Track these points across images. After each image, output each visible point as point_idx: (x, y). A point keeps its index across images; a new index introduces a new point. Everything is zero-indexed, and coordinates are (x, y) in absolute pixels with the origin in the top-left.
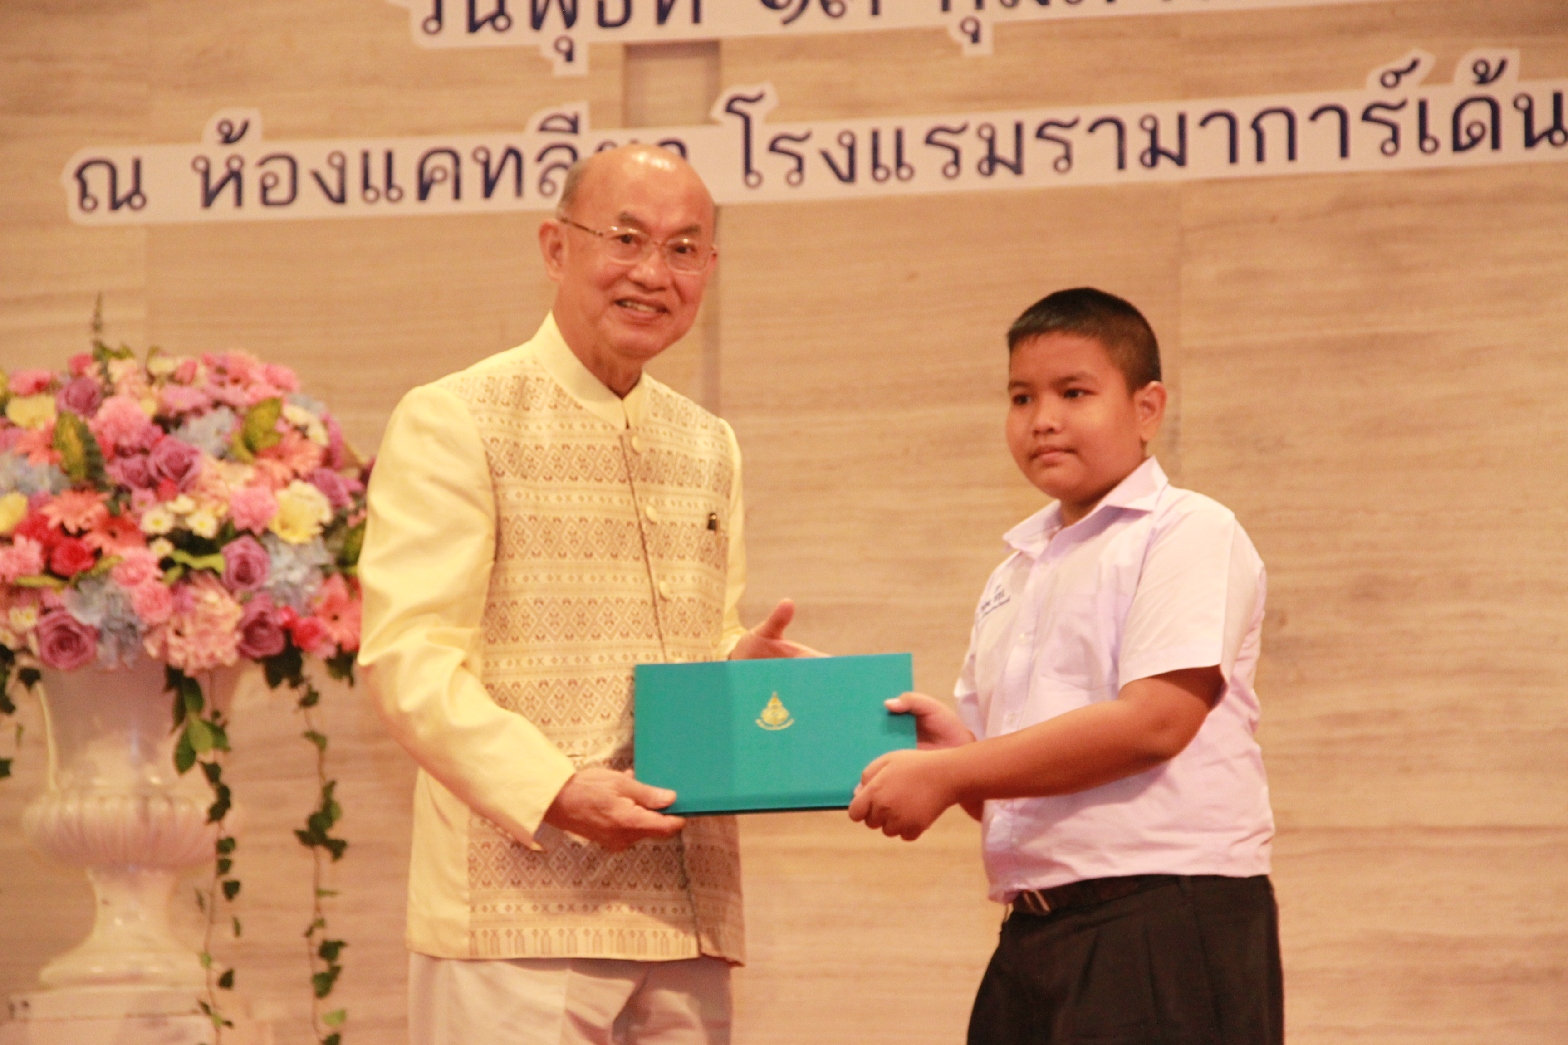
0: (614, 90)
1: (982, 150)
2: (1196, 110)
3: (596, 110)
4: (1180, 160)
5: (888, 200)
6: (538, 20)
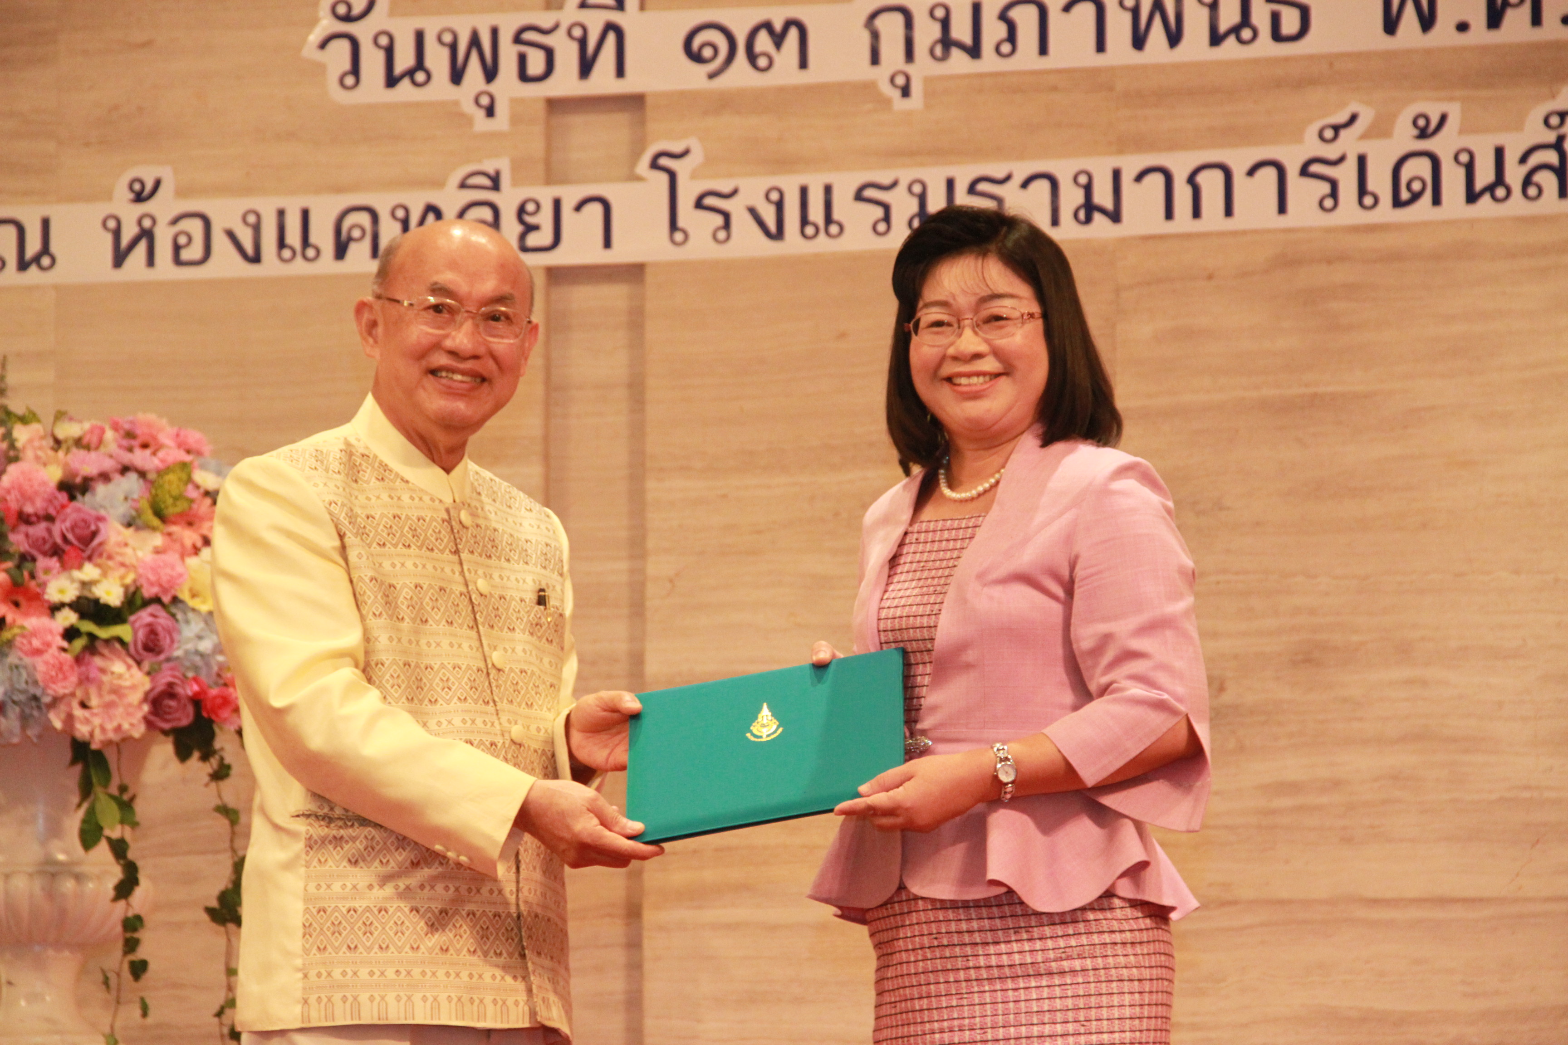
0: (536, 146)
1: (913, 206)
2: (1131, 165)
3: (516, 166)
4: (1115, 216)
5: (817, 257)
6: (457, 76)
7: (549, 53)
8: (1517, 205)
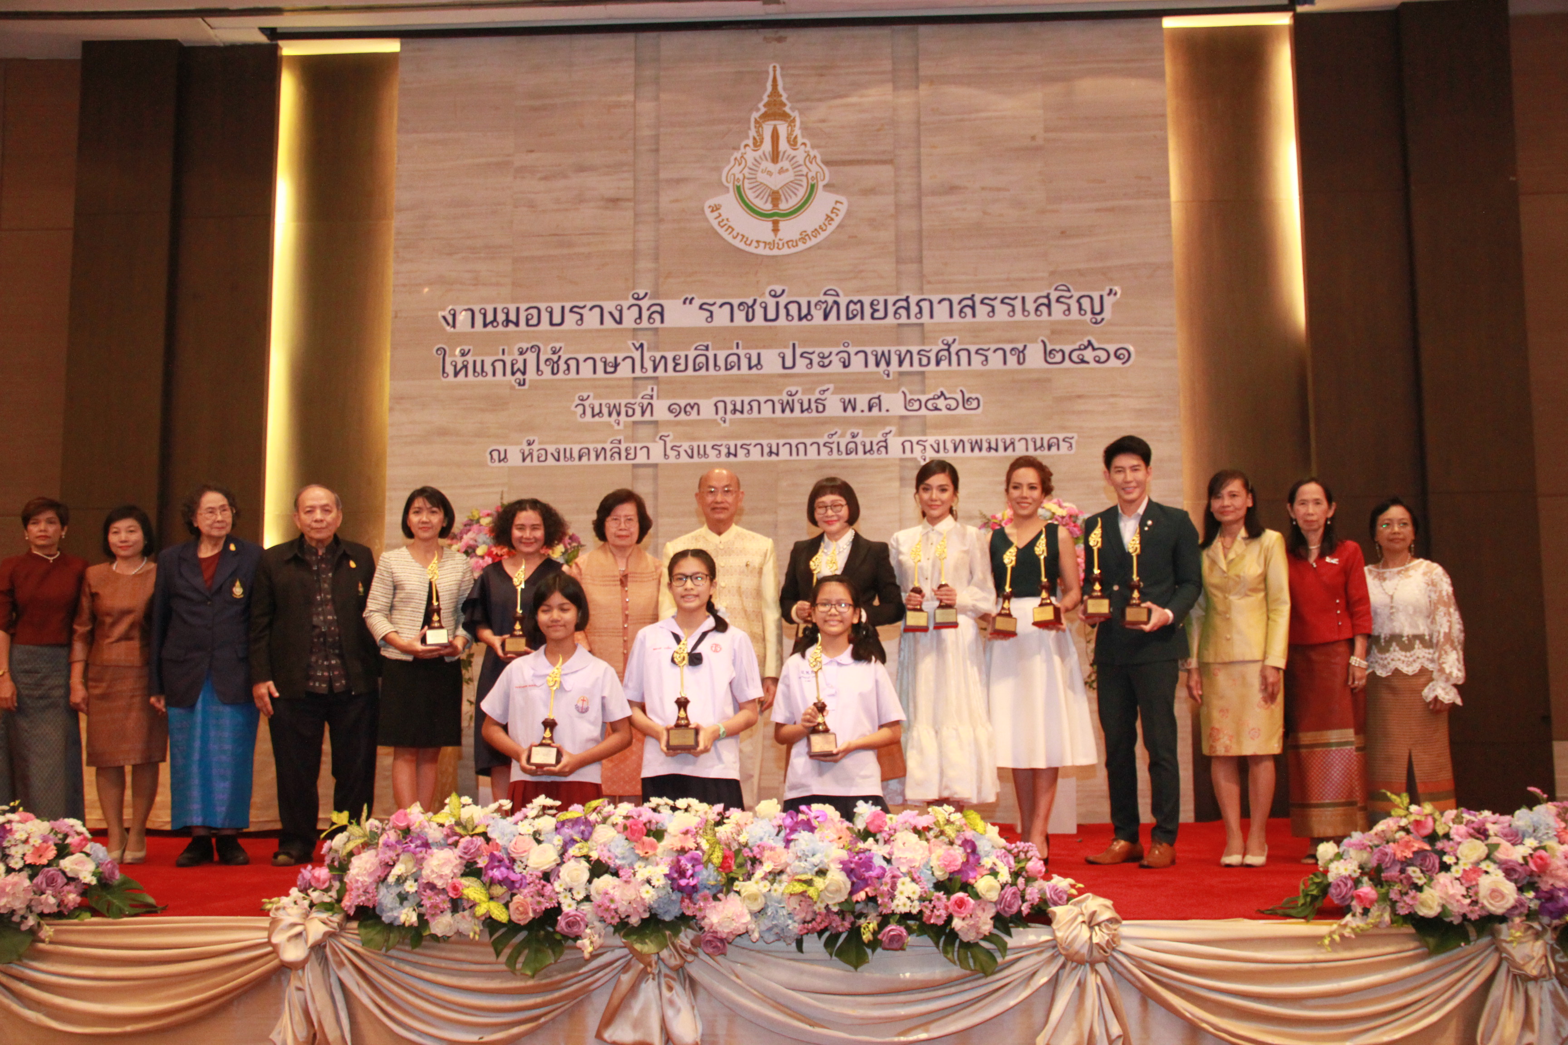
0: (630, 433)
1: (726, 451)
2: (781, 442)
3: (625, 438)
4: (777, 454)
5: (703, 463)
6: (610, 415)
7: (634, 410)
8: (876, 456)
